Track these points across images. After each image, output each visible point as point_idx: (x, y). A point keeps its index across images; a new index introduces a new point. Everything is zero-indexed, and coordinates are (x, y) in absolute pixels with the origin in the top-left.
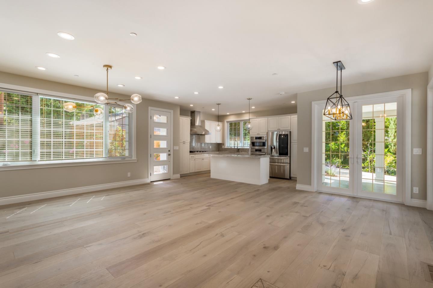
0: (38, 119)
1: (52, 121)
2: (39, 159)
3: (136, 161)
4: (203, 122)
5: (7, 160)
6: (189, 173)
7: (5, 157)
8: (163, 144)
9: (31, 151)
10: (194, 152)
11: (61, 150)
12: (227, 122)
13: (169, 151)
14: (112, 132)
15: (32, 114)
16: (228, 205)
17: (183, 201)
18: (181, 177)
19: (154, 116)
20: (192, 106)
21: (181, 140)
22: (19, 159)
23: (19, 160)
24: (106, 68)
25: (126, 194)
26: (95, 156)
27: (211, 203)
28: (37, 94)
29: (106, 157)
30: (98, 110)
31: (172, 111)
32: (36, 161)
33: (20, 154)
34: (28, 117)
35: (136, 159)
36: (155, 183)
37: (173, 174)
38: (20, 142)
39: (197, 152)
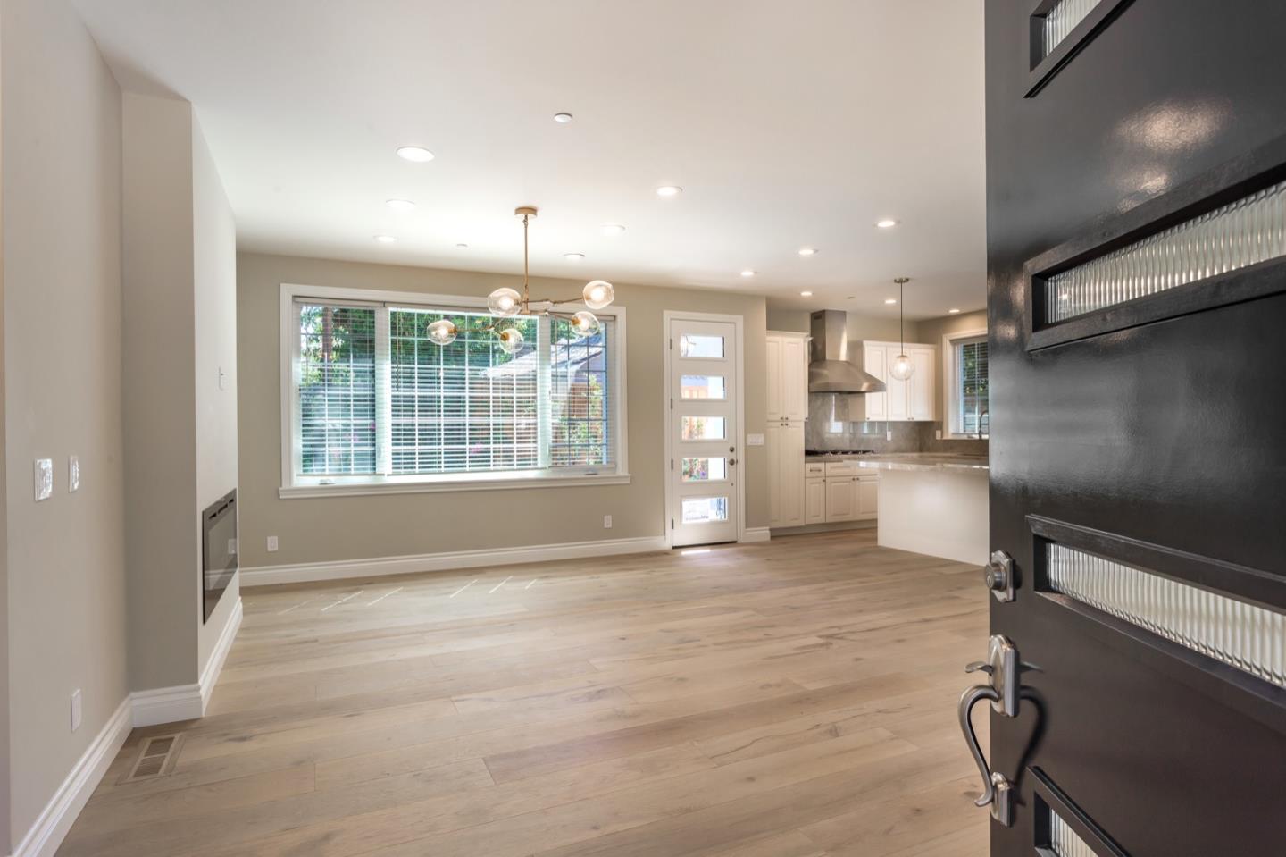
0: (385, 368)
1: (416, 371)
2: (391, 472)
3: (628, 482)
4: (856, 348)
5: (327, 472)
6: (803, 524)
7: (324, 465)
8: (713, 428)
9: (373, 449)
10: (824, 453)
11: (437, 447)
12: (954, 342)
13: (732, 450)
14: (559, 395)
15: (374, 356)
16: (899, 641)
17: (751, 612)
18: (772, 537)
19: (679, 340)
20: (809, 297)
21: (774, 413)
22: (350, 470)
23: (349, 472)
24: (522, 216)
25: (593, 578)
26: (518, 465)
27: (839, 628)
28: (384, 303)
29: (545, 468)
30: (508, 335)
31: (739, 319)
32: (383, 475)
33: (352, 457)
34: (367, 365)
35: (626, 474)
36: (685, 553)
37: (747, 526)
38: (352, 427)
39: (835, 453)
